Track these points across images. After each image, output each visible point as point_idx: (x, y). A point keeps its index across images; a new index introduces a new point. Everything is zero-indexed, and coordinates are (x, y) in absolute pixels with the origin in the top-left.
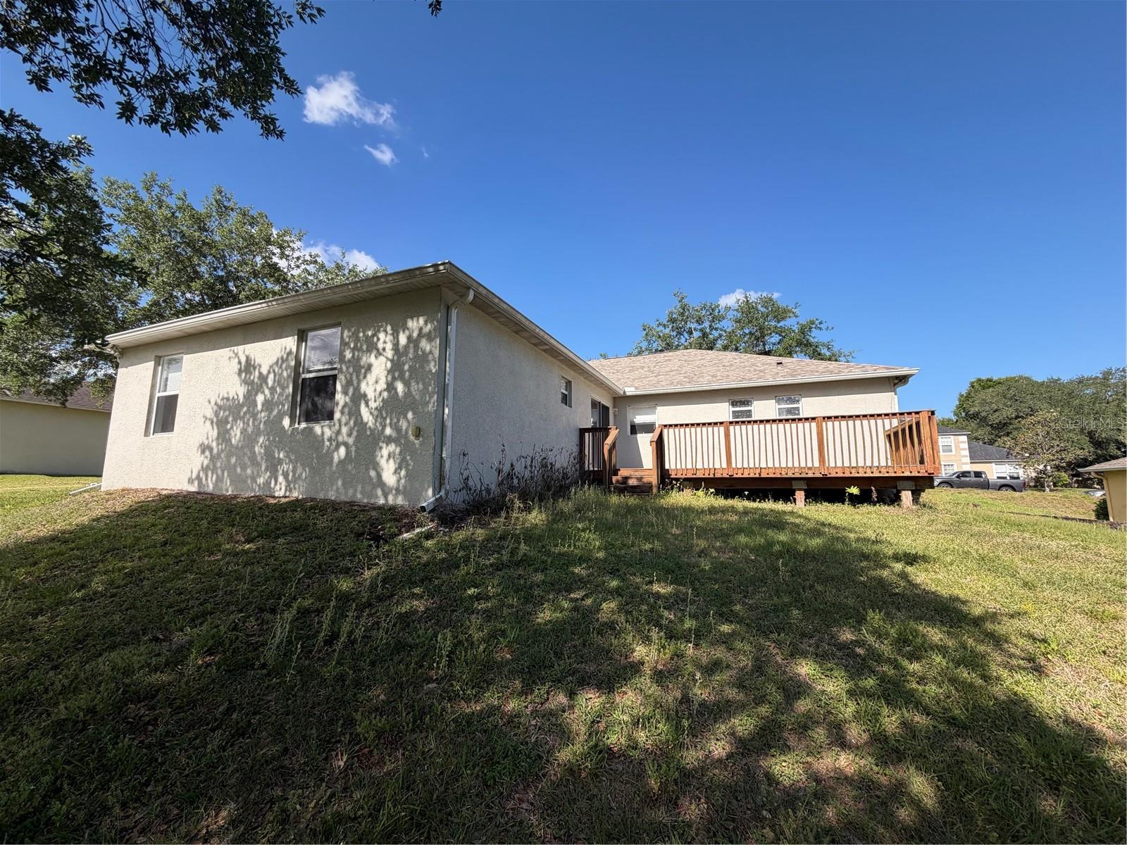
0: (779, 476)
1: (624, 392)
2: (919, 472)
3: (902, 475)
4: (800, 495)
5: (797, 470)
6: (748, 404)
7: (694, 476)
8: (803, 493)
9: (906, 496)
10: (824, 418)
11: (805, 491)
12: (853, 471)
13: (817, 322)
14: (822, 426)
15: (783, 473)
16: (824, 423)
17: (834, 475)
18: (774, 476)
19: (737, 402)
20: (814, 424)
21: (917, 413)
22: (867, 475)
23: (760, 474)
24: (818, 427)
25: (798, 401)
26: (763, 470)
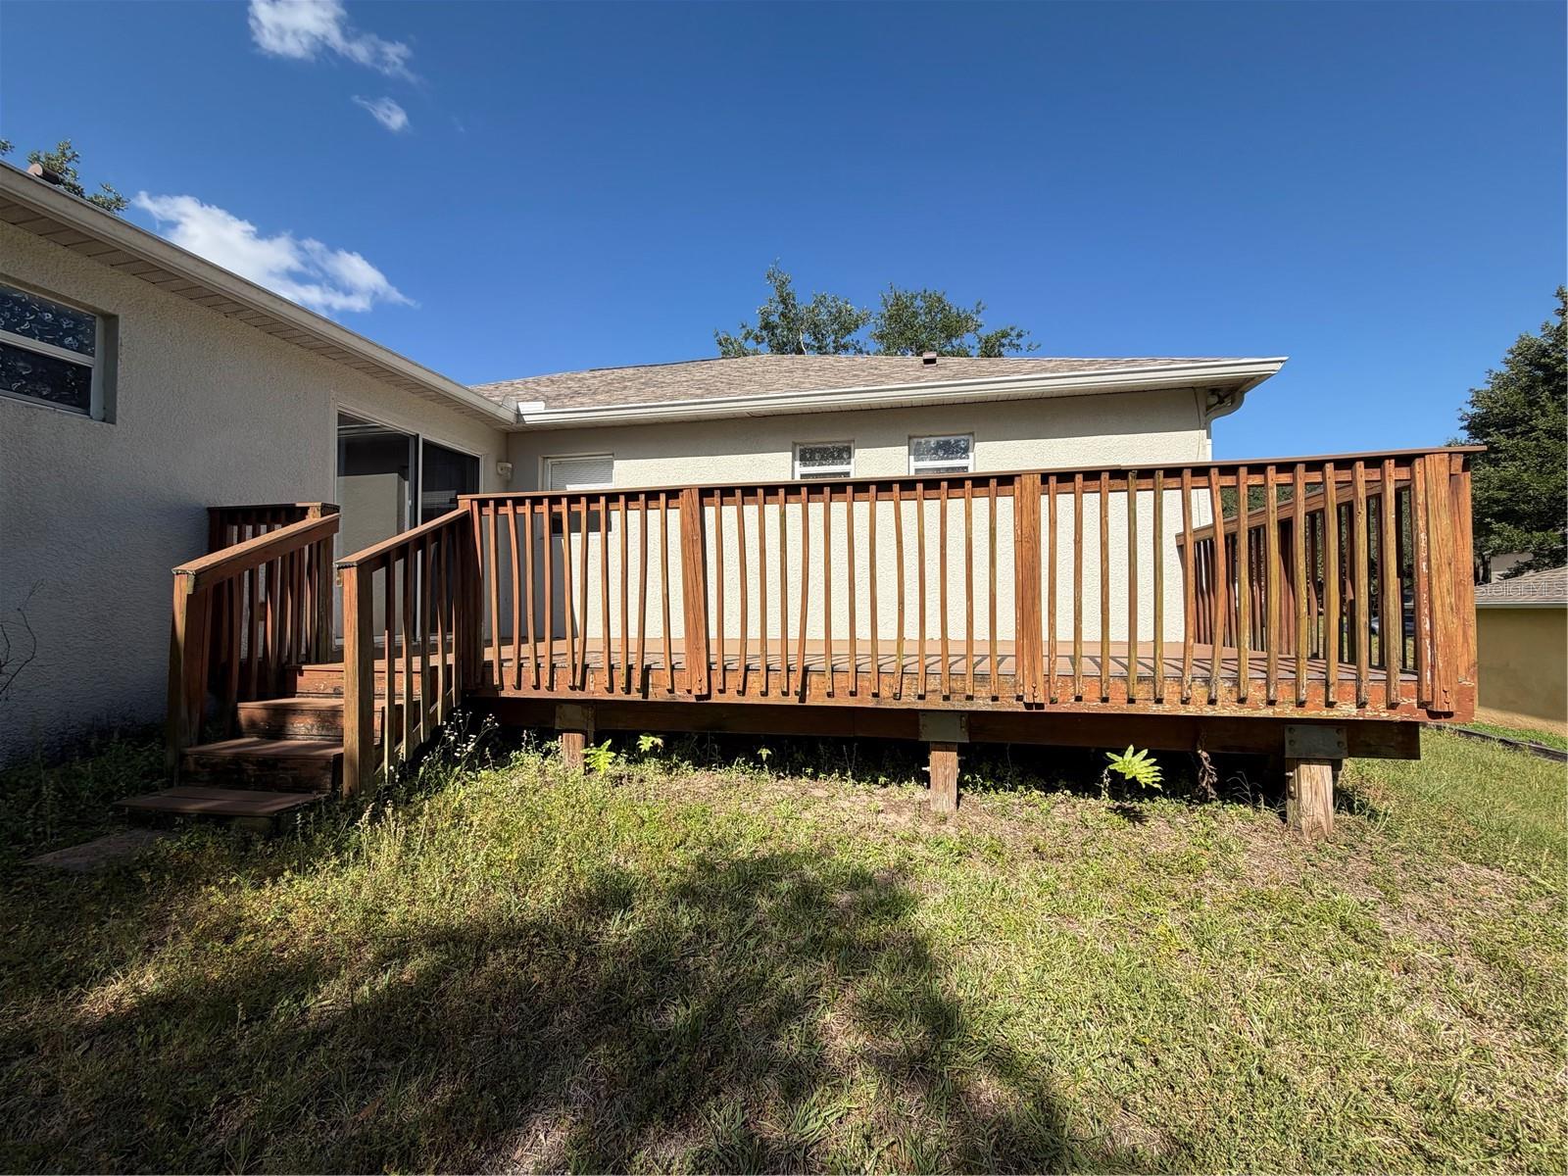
0: (871, 703)
1: (519, 415)
2: (1392, 706)
3: (1326, 714)
4: (944, 765)
5: (933, 683)
6: (840, 457)
7: (578, 695)
8: (953, 758)
9: (1313, 783)
10: (1045, 477)
11: (962, 750)
12: (1142, 692)
13: (1014, 334)
14: (1035, 511)
15: (885, 692)
16: (1045, 499)
17: (1067, 706)
18: (851, 702)
19: (813, 452)
20: (1005, 504)
21: (1405, 460)
22: (1191, 710)
23: (802, 697)
24: (1019, 511)
25: (966, 450)
26: (813, 679)
